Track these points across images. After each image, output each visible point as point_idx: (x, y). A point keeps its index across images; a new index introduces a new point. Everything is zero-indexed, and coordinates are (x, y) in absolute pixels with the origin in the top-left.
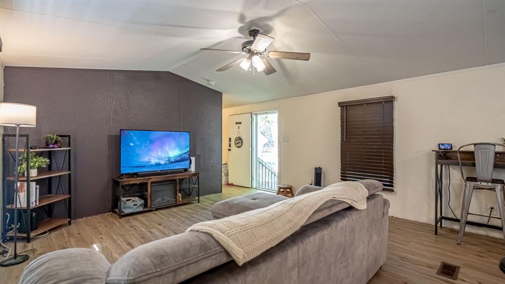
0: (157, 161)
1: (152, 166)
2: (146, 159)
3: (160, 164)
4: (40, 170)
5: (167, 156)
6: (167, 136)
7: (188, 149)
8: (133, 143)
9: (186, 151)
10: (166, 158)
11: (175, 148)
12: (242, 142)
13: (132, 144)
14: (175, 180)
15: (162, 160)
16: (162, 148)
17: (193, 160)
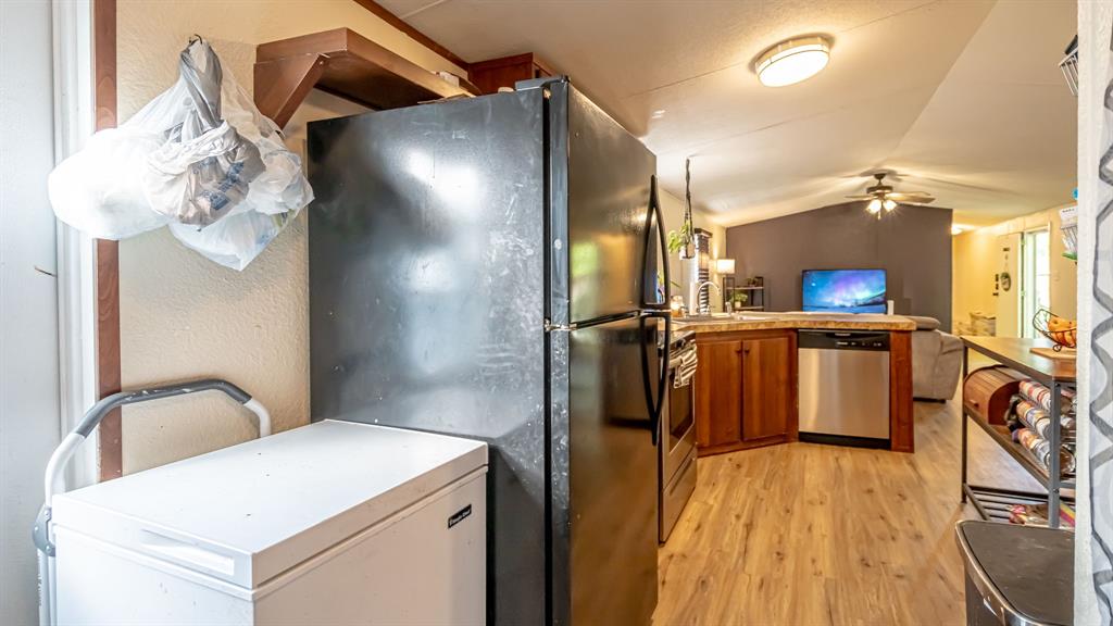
3: (844, 306)
5: (853, 298)
6: (852, 275)
7: (884, 290)
9: (880, 293)
12: (1010, 281)
13: (814, 285)
15: (847, 301)
16: (847, 288)
17: (891, 304)
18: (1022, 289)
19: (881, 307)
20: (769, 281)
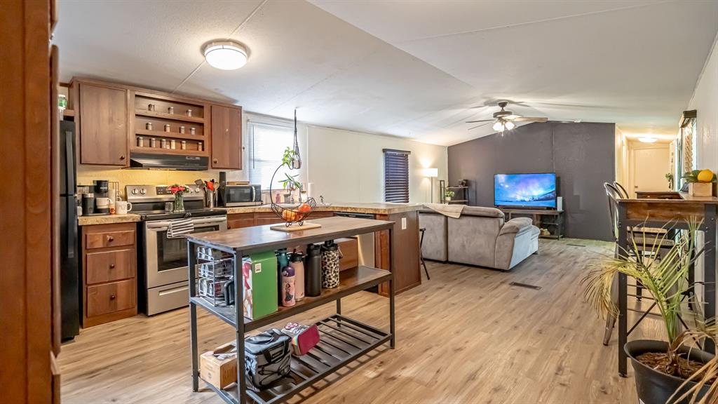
0: (522, 198)
1: (517, 201)
2: (513, 196)
3: (524, 201)
4: (452, 199)
5: (530, 194)
6: (530, 178)
7: (554, 189)
9: (551, 191)
10: (530, 196)
11: (539, 188)
12: (673, 182)
16: (526, 187)
17: (560, 199)
19: (552, 201)
20: (476, 182)
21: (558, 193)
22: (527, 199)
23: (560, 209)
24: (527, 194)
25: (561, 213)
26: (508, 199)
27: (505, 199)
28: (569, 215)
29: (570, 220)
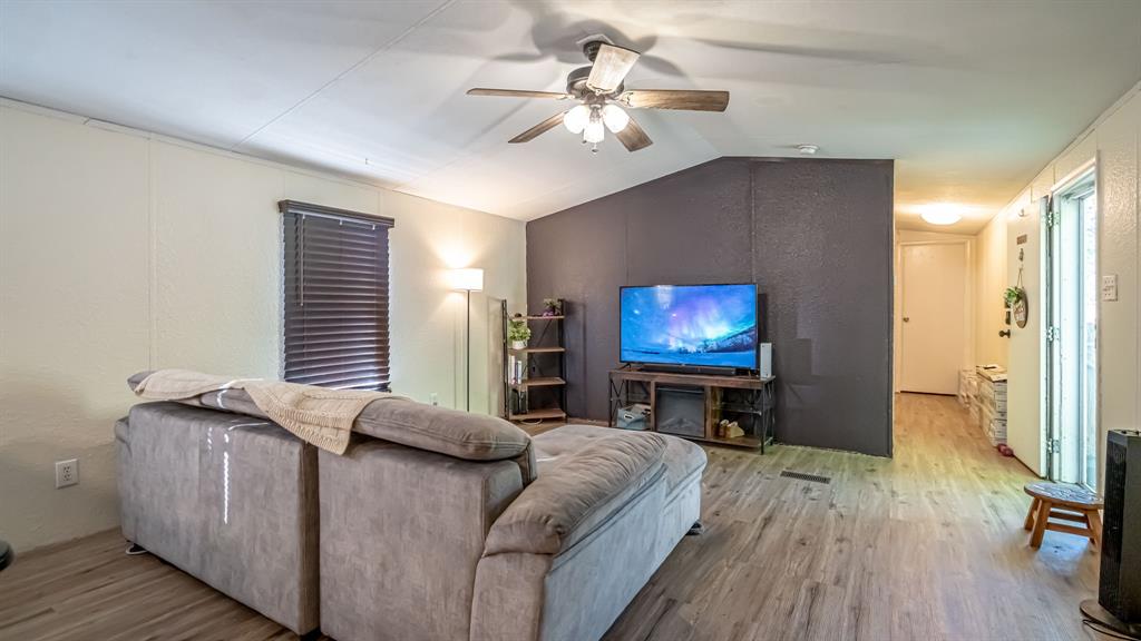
0: (681, 345)
1: (670, 354)
2: (660, 340)
3: (686, 352)
5: (701, 336)
6: (699, 295)
7: (752, 324)
8: (638, 309)
9: (746, 328)
10: (699, 339)
11: (719, 320)
12: (1027, 306)
13: (637, 312)
14: (702, 388)
15: (690, 342)
16: (691, 321)
17: (766, 348)
18: (1050, 323)
19: (747, 353)
20: (584, 306)
21: (762, 334)
22: (691, 348)
23: (766, 373)
24: (693, 336)
25: (768, 384)
26: (651, 348)
27: (645, 347)
28: (787, 388)
29: (790, 401)
